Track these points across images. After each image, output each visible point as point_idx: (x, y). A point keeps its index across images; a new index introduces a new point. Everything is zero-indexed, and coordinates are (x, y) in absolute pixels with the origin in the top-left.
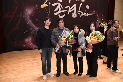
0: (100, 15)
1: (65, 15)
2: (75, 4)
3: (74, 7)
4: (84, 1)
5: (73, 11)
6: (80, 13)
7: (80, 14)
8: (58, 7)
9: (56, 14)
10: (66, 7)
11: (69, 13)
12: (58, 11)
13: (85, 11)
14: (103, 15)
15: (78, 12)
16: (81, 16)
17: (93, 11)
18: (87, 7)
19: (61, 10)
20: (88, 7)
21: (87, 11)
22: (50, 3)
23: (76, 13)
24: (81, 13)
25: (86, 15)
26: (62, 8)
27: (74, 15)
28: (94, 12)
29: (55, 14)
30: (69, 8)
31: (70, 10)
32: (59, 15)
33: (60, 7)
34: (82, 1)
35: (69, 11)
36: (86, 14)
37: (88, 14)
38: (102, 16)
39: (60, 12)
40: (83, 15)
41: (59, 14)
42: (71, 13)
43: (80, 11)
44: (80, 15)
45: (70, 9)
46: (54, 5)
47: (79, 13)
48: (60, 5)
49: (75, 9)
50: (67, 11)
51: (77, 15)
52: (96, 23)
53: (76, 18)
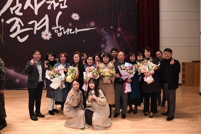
0: (111, 30)
1: (28, 36)
2: (47, 16)
3: (45, 21)
4: (66, 6)
5: (44, 28)
6: (58, 29)
7: (59, 32)
8: (16, 25)
9: (13, 36)
10: (30, 23)
11: (35, 33)
12: (15, 30)
13: (70, 24)
14: (119, 29)
15: (53, 29)
16: (60, 35)
17: (89, 23)
18: (73, 18)
19: (22, 28)
20: (75, 17)
21: (73, 25)
22: (2, 20)
23: (50, 30)
24: (61, 29)
25: (74, 32)
26: (23, 25)
27: (46, 35)
28: (92, 24)
29: (11, 36)
30: (34, 23)
31: (38, 27)
32: (18, 38)
33: (20, 23)
34: (62, 7)
35: (36, 29)
36: (71, 30)
37: (77, 31)
38: (116, 32)
39: (19, 31)
40: (65, 33)
41: (18, 35)
42: (39, 32)
43: (58, 27)
44: (58, 34)
45: (37, 25)
46: (8, 22)
47: (55, 31)
48: (18, 20)
49: (47, 24)
50: (32, 29)
51: (51, 34)
52: (103, 46)
53: (50, 39)
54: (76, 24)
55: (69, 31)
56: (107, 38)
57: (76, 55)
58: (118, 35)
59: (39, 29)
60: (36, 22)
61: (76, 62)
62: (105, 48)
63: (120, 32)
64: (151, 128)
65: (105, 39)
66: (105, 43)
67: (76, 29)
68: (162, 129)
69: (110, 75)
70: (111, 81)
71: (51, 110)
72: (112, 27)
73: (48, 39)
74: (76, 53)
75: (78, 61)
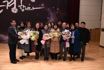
0: (53, 9)
1: (2, 10)
5: (13, 6)
6: (22, 7)
7: (23, 9)
10: (4, 2)
11: (7, 8)
13: (30, 5)
14: (58, 9)
15: (19, 6)
16: (23, 10)
18: (31, 1)
21: (31, 5)
23: (17, 7)
24: (24, 7)
25: (31, 9)
27: (15, 10)
28: (43, 5)
30: (7, 2)
31: (9, 5)
36: (30, 8)
37: (33, 8)
38: (56, 11)
40: (26, 9)
42: (10, 8)
43: (22, 6)
45: (8, 3)
47: (20, 8)
49: (15, 3)
50: (6, 6)
51: (17, 10)
52: (48, 18)
53: (17, 13)
54: (33, 5)
55: (29, 8)
56: (51, 14)
57: (38, 24)
58: (57, 12)
59: (10, 6)
60: (8, 1)
61: (37, 28)
62: (50, 20)
63: (58, 11)
64: (80, 66)
65: (50, 14)
66: (49, 16)
67: (33, 7)
68: (86, 66)
69: (58, 36)
70: (59, 40)
71: (21, 56)
72: (54, 8)
73: (16, 13)
74: (38, 23)
75: (39, 28)
